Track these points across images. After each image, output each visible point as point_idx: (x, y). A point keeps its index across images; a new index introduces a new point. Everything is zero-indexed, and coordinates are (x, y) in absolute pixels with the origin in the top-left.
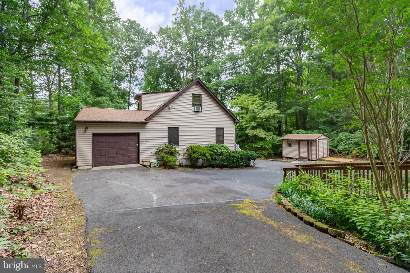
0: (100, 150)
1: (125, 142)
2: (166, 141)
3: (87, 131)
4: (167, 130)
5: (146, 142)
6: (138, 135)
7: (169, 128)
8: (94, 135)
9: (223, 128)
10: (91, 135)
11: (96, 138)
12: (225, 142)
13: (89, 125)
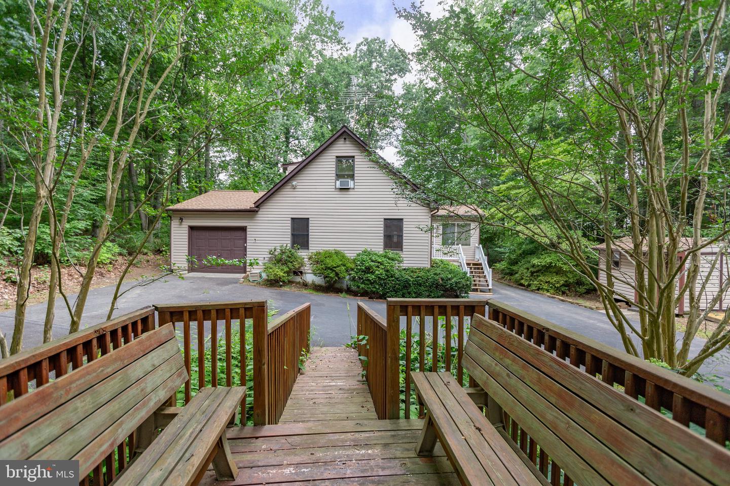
0: (199, 250)
1: (229, 239)
2: (287, 241)
3: (183, 223)
4: (290, 222)
5: (257, 242)
6: (243, 229)
7: (292, 218)
8: (192, 228)
9: (402, 219)
10: (187, 229)
11: (195, 233)
12: (404, 247)
13: (185, 216)
